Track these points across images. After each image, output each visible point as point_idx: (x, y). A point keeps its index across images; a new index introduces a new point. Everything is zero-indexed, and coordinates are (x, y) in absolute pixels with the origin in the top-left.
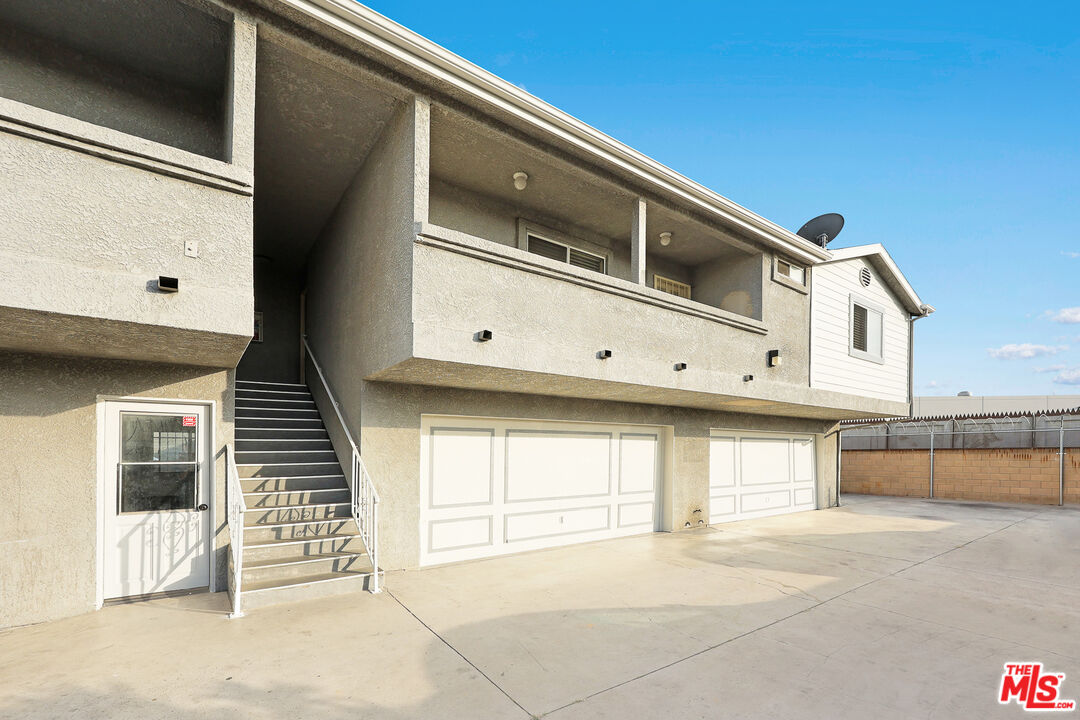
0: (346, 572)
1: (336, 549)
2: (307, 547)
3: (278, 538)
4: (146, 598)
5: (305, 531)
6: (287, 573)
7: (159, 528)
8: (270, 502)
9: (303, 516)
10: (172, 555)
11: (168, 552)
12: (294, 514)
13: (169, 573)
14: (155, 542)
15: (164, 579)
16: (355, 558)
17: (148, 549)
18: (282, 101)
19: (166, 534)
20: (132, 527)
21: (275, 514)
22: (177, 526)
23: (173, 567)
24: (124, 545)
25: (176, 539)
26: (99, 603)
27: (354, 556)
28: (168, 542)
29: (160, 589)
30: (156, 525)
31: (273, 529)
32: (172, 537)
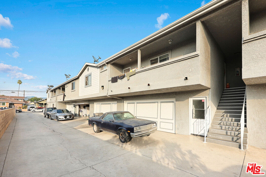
0: (236, 141)
1: (236, 135)
2: (227, 132)
3: (221, 129)
4: (197, 135)
5: (229, 128)
6: (219, 137)
7: (199, 122)
8: (223, 120)
9: (230, 125)
10: (201, 128)
11: (200, 127)
12: (228, 124)
13: (200, 131)
14: (198, 125)
15: (199, 132)
16: (239, 139)
17: (197, 126)
18: (216, 24)
19: (200, 123)
20: (194, 121)
21: (223, 123)
22: (201, 122)
23: (201, 130)
24: (193, 124)
25: (201, 125)
26: (190, 134)
27: (239, 138)
28: (200, 125)
29: (199, 134)
30: (198, 121)
31: (220, 126)
32: (201, 124)
